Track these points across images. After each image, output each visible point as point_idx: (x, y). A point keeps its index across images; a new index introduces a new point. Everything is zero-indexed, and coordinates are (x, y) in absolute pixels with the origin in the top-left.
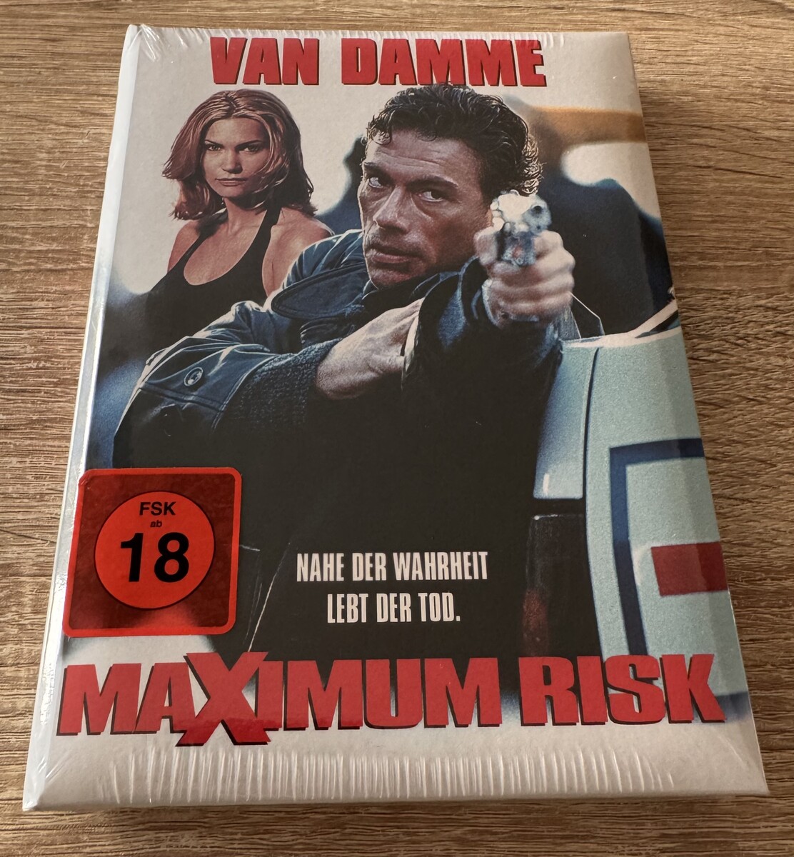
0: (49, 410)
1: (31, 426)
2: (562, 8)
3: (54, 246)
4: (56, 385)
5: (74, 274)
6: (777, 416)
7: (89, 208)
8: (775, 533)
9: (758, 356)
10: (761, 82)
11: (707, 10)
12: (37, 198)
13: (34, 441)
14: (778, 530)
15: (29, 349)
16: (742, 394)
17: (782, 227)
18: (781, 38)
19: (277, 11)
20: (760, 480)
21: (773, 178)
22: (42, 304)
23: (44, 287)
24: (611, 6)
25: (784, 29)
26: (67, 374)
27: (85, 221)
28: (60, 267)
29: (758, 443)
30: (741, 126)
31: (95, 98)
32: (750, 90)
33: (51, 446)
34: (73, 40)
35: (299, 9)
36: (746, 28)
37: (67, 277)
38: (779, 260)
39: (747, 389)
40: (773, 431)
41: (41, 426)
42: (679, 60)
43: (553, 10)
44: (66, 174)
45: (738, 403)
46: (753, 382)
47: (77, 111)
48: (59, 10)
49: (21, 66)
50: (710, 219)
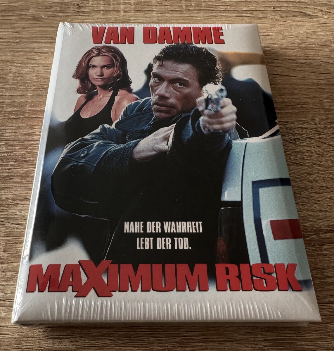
0: (12, 172)
1: (4, 178)
2: (217, 16)
3: (15, 109)
4: (15, 162)
5: (23, 120)
6: (308, 170)
7: (29, 94)
8: (309, 216)
9: (300, 147)
10: (298, 42)
11: (275, 15)
12: (9, 91)
13: (6, 184)
14: (310, 215)
15: (4, 148)
16: (294, 161)
17: (308, 97)
18: (306, 25)
19: (104, 20)
20: (302, 195)
21: (304, 78)
22: (10, 131)
23: (11, 125)
24: (237, 15)
25: (306, 22)
26: (19, 158)
27: (28, 99)
28: (17, 117)
29: (301, 181)
30: (290, 59)
31: (32, 53)
32: (293, 45)
33: (13, 186)
34: (23, 32)
35: (113, 19)
36: (291, 22)
37: (20, 121)
38: (307, 109)
39: (295, 160)
40: (307, 176)
41: (8, 178)
42: (265, 34)
43: (214, 17)
44: (20, 82)
45: (292, 165)
46: (298, 157)
47: (25, 58)
48: (19, 21)
49: (3, 42)
50: (278, 94)
